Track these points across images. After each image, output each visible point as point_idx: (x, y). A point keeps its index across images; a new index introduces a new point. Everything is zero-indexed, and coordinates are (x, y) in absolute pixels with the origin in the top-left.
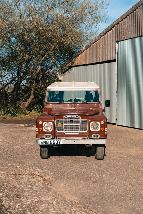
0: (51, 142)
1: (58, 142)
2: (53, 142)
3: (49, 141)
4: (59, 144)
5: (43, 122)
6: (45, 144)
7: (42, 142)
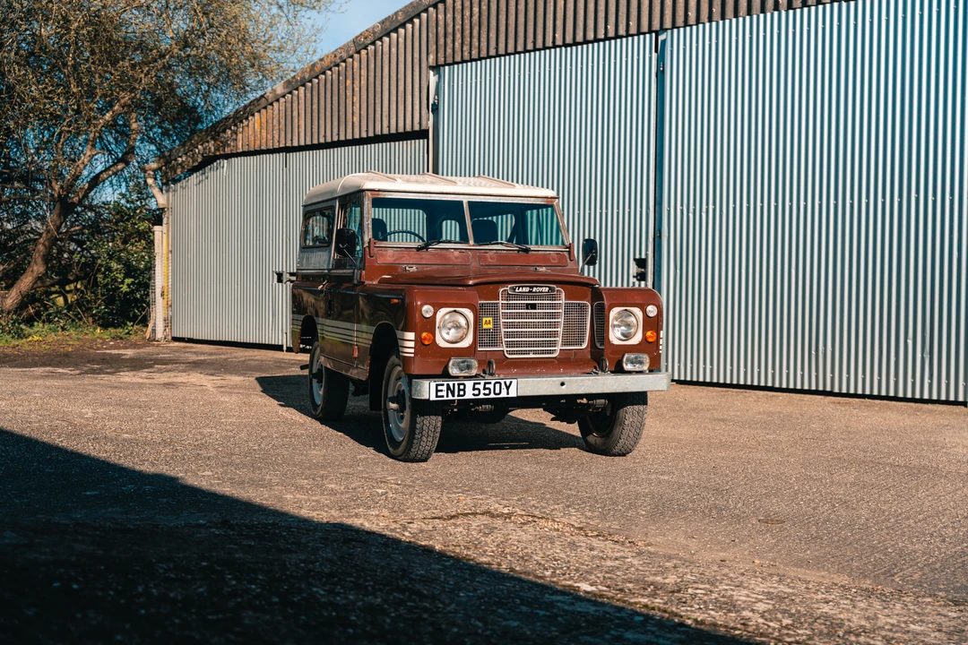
0: (474, 389)
1: (503, 386)
2: (485, 389)
3: (469, 384)
4: (504, 394)
5: (437, 307)
6: (450, 397)
7: (440, 388)
